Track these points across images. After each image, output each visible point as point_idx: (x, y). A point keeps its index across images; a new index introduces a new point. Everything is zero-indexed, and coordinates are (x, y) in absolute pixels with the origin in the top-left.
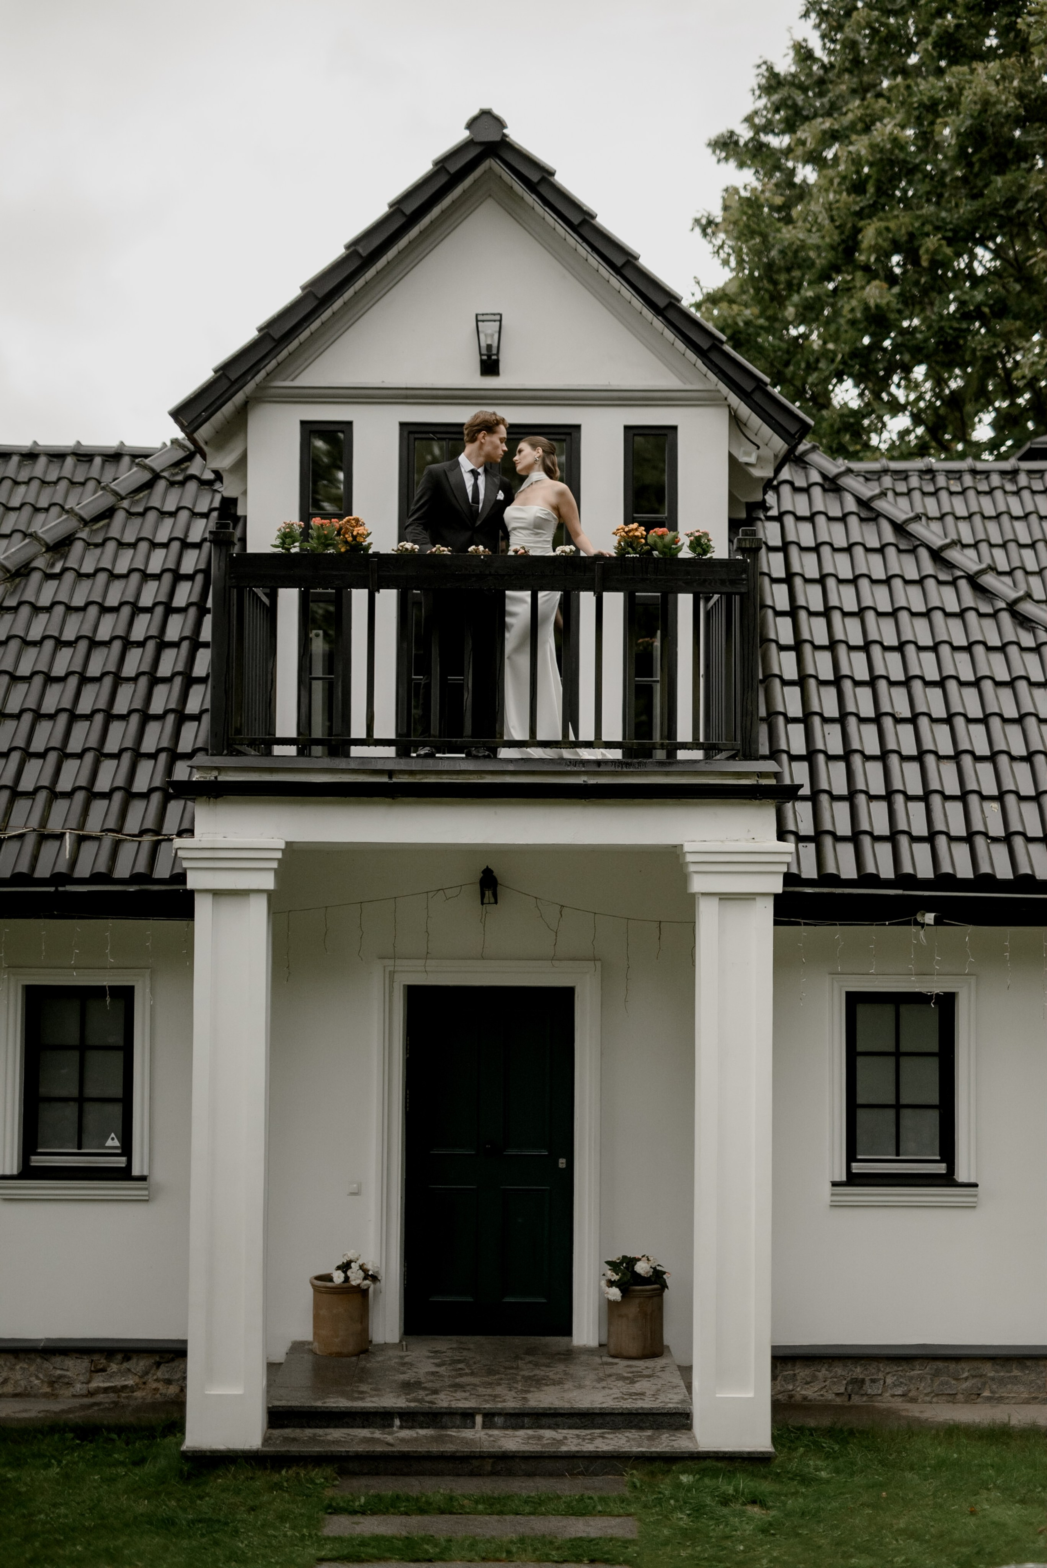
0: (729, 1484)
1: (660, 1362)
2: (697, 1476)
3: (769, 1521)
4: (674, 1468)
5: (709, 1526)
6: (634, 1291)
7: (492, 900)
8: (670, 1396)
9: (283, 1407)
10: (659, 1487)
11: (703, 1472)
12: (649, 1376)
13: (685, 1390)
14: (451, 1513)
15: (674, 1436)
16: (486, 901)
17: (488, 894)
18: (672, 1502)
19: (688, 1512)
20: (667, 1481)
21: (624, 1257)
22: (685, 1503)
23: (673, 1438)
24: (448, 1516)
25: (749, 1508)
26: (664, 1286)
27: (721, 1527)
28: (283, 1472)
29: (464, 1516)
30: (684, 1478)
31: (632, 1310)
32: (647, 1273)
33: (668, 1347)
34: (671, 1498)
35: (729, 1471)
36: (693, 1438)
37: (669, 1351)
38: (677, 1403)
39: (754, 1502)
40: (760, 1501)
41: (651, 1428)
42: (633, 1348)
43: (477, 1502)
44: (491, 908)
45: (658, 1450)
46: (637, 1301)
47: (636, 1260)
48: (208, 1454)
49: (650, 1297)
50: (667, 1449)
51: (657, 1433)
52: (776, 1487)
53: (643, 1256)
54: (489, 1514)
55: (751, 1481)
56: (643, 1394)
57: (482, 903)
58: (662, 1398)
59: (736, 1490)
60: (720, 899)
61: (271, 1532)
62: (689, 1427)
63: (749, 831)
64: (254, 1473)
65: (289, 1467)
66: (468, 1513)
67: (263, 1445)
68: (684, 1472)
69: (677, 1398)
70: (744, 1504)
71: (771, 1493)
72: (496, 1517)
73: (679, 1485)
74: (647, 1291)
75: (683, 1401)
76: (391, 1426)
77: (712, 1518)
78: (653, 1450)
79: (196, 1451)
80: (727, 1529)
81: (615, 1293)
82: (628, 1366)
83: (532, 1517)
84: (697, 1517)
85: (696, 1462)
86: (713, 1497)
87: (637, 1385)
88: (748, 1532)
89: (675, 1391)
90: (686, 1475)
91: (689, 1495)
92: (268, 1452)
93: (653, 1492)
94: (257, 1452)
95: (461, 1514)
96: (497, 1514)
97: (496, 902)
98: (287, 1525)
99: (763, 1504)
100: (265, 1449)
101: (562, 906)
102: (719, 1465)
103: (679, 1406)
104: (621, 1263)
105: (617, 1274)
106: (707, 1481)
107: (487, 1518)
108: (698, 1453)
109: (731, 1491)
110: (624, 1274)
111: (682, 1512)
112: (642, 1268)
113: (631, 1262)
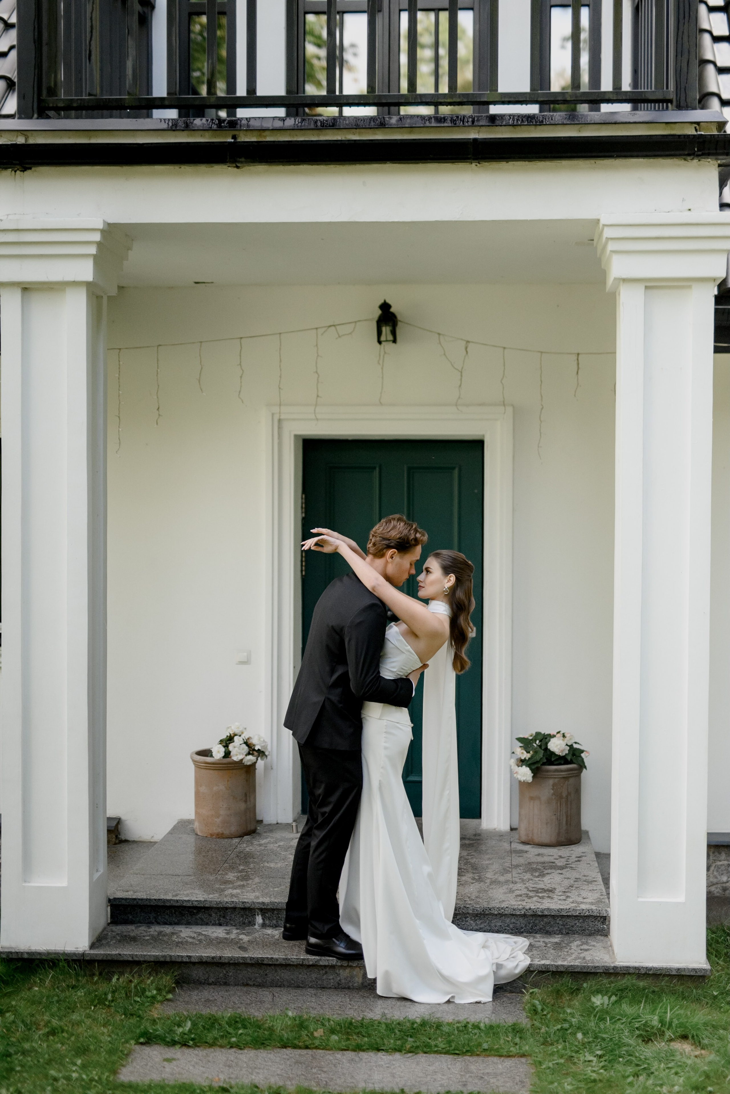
0: (653, 1012)
1: (576, 850)
2: (614, 998)
3: (705, 1072)
4: (585, 985)
5: (625, 1077)
6: (548, 771)
7: (390, 337)
8: (584, 894)
9: (126, 899)
10: (564, 1012)
11: (621, 993)
12: (562, 868)
13: (602, 887)
14: (295, 1047)
15: (587, 943)
16: (383, 338)
17: (386, 330)
18: (580, 1036)
19: (599, 1053)
20: (576, 1003)
21: (538, 734)
22: (596, 1037)
23: (585, 947)
24: (289, 1051)
25: (677, 1046)
26: (582, 766)
27: (641, 1078)
28: (114, 980)
29: (310, 1052)
30: (598, 1000)
31: (546, 790)
32: (562, 751)
33: (587, 832)
34: (579, 1028)
35: (654, 992)
36: (609, 948)
37: (589, 838)
38: (592, 904)
39: (684, 1037)
40: (693, 1037)
41: (561, 933)
42: (545, 834)
43: (333, 1031)
44: (389, 346)
45: (565, 963)
46: (551, 782)
47: (551, 736)
48: (26, 956)
49: (566, 778)
50: (577, 963)
51: (566, 939)
52: (716, 1016)
53: (558, 733)
54: (343, 1050)
55: (681, 1007)
56: (552, 891)
57: (380, 342)
58: (574, 895)
59: (662, 1021)
60: (646, 287)
61: (53, 1072)
62: (605, 933)
63: (683, 200)
64: (78, 980)
65: (121, 974)
66: (317, 1048)
67: (92, 946)
68: (598, 992)
69: (592, 897)
70: (671, 1040)
71: (705, 1024)
72: (350, 1054)
73: (590, 1011)
74: (561, 771)
75: (599, 901)
76: (252, 923)
77: (629, 1063)
78: (560, 963)
79: (11, 953)
80: (650, 1082)
81: (525, 774)
82: (539, 855)
83: (397, 1056)
84: (610, 1062)
85: (612, 979)
86: (632, 1032)
87: (546, 879)
88: (676, 1088)
89: (591, 887)
90: (600, 996)
91: (602, 1026)
92: (96, 955)
93: (557, 1021)
94: (83, 954)
95: (307, 1047)
96: (354, 1050)
97: (395, 341)
98: (79, 1062)
99: (697, 1043)
100: (92, 952)
101: (468, 342)
102: (641, 984)
103: (594, 907)
104: (534, 740)
105: (528, 752)
106: (626, 1008)
107: (339, 1055)
108: (615, 968)
109: (655, 1021)
110: (536, 752)
111: (591, 1052)
112: (557, 746)
113: (544, 739)
